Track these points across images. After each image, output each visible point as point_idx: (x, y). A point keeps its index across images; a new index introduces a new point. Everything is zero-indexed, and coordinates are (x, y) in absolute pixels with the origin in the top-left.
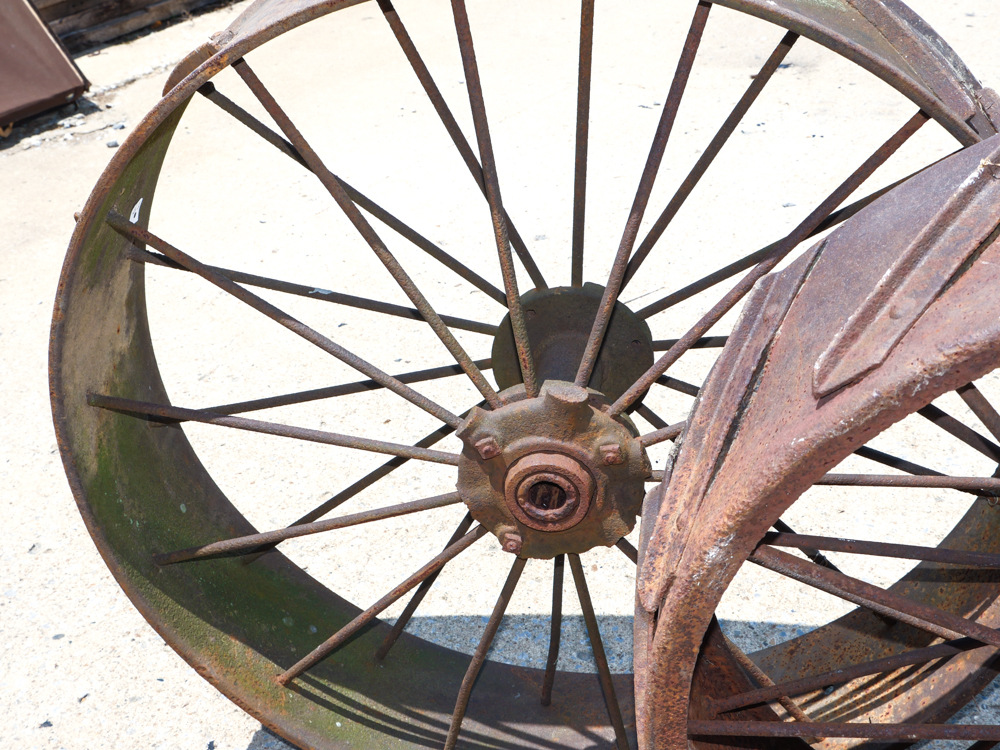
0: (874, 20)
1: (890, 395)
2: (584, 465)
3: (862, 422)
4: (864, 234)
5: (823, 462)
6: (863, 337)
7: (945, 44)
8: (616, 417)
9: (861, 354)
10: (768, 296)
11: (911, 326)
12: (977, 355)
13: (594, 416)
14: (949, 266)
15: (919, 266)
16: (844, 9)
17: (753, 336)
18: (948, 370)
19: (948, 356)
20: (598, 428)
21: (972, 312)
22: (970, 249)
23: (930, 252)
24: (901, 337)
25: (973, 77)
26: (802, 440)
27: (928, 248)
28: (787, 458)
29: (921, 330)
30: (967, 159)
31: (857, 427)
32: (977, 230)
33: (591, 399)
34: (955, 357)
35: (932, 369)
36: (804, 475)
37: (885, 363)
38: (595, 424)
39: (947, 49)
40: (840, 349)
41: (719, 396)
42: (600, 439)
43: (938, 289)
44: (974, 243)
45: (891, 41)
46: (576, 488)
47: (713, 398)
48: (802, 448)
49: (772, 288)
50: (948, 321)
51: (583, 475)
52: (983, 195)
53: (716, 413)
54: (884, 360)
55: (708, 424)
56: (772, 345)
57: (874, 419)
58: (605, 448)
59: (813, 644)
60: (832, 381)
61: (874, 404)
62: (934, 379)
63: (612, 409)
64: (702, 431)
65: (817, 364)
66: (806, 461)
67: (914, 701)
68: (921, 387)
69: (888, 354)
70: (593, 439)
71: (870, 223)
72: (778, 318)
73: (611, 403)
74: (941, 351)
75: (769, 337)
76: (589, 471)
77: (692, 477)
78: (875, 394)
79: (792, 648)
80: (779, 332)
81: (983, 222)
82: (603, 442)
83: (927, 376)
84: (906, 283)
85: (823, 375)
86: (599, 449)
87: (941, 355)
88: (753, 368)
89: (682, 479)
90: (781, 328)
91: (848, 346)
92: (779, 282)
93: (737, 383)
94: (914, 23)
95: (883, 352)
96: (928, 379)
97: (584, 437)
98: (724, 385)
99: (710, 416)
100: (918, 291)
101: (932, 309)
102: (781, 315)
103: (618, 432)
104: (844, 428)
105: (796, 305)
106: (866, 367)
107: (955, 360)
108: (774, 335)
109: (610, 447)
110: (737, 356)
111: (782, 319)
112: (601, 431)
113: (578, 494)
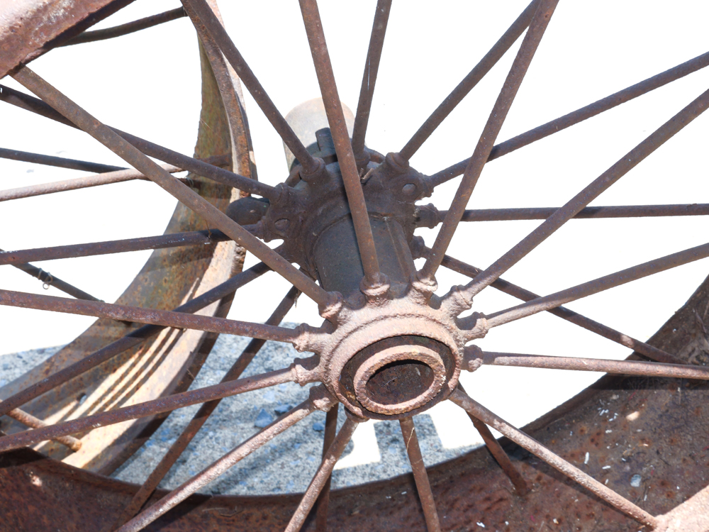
59: (66, 359)
67: (152, 391)
79: (47, 367)
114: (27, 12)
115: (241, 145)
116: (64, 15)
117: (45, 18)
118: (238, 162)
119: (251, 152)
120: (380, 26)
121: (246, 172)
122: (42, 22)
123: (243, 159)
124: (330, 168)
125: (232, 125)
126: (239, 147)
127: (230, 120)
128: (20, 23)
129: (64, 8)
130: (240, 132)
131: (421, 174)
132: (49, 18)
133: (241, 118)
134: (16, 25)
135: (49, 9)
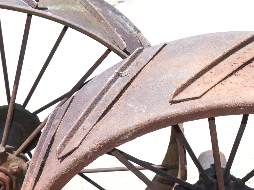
0: (94, 14)
1: (80, 159)
2: (6, 174)
3: (73, 168)
4: (84, 95)
5: (63, 182)
6: (74, 137)
7: (126, 18)
8: (18, 156)
9: (73, 143)
10: (56, 116)
11: (88, 133)
12: (106, 144)
13: (9, 157)
14: (102, 110)
15: (94, 110)
16: (83, 11)
17: (51, 131)
18: (98, 149)
19: (97, 145)
20: (10, 161)
21: (106, 129)
22: (109, 104)
23: (98, 105)
24: (85, 137)
25: (137, 29)
26: (54, 175)
27: (97, 103)
28: (50, 181)
29: (91, 135)
30: (116, 68)
31: (71, 170)
32: (112, 97)
33: (8, 150)
34: (99, 145)
35: (92, 149)
36: (57, 186)
37: (80, 147)
38: (9, 159)
39: (127, 20)
40: (66, 142)
41: (39, 153)
42: (11, 165)
43: (98, 119)
44: (110, 102)
45: (99, 22)
46: (4, 183)
47: (37, 154)
48: (54, 178)
49: (57, 113)
50: (99, 131)
51: (6, 178)
52: (116, 82)
53: (38, 160)
54: (79, 146)
55: (35, 164)
56: (56, 135)
57: (77, 167)
58: (13, 168)
60: (63, 153)
61: (75, 162)
62: (94, 153)
63: (16, 153)
64: (33, 166)
65: (58, 148)
66: (57, 182)
68: (90, 155)
69: (80, 144)
70: (9, 164)
71: (86, 90)
72: (57, 125)
73: (16, 150)
74: (95, 143)
75: (54, 132)
76: (9, 176)
77: (30, 184)
78: (75, 159)
80: (58, 130)
81: (114, 93)
82: (13, 165)
83: (91, 152)
84: (89, 116)
85: (60, 152)
86: (11, 168)
87: (95, 145)
88: (49, 144)
89: (27, 185)
90: (58, 129)
91: (69, 140)
92: (59, 111)
93: (44, 149)
94: (114, 11)
95: (78, 143)
96: (92, 153)
97: (5, 164)
98: (41, 149)
99: (36, 161)
100: (92, 119)
101: (95, 126)
102: (58, 123)
103: (18, 161)
104: (67, 170)
105: (63, 120)
106: (73, 149)
107: (99, 146)
108: (56, 131)
109: (15, 167)
110: (45, 138)
111: (59, 125)
112: (12, 161)
113: (5, 185)
114: (116, 136)
115: (183, 165)
116: (128, 138)
117: (122, 138)
118: (181, 170)
119: (186, 165)
120: (239, 137)
121: (183, 174)
122: (120, 139)
123: (183, 169)
124: (214, 181)
125: (180, 157)
126: (182, 165)
127: (180, 156)
128: (113, 139)
129: (129, 136)
130: (183, 160)
131: (249, 187)
132: (123, 138)
133: (184, 156)
134: (112, 139)
135: (124, 136)
